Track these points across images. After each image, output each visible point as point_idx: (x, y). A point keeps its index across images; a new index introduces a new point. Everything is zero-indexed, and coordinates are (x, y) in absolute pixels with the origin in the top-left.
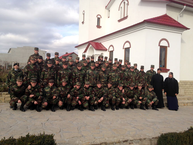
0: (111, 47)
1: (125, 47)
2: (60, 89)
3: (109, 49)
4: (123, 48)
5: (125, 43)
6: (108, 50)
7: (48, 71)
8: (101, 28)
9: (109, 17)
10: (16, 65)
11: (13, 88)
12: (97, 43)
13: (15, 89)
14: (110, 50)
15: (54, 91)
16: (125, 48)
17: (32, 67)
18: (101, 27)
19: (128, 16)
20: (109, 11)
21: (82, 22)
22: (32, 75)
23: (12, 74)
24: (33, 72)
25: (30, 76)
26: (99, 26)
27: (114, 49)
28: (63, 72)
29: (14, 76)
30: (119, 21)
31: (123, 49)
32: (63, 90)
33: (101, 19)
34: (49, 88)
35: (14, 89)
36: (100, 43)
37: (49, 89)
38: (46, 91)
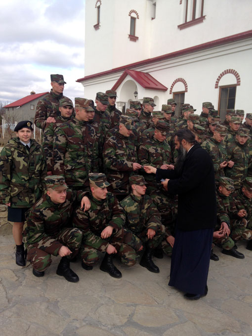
0: (180, 84)
1: (220, 84)
2: (159, 201)
3: (172, 87)
4: (214, 86)
5: (222, 75)
6: (169, 90)
7: (122, 146)
8: (137, 41)
9: (153, 19)
10: (25, 129)
11: (39, 211)
12: (140, 72)
13: (44, 213)
14: (174, 90)
15: (147, 209)
16: (220, 87)
17: (78, 130)
18: (137, 38)
19: (206, 17)
20: (155, 5)
21: (94, 26)
22: (80, 156)
23: (18, 159)
24: (82, 146)
25: (73, 159)
26: (133, 37)
27: (188, 87)
28: (156, 150)
29: (26, 164)
30: (181, 27)
31: (216, 87)
32: (166, 205)
33: (137, 20)
34: (136, 201)
35: (41, 213)
36: (147, 73)
37: (136, 204)
38: (128, 211)
